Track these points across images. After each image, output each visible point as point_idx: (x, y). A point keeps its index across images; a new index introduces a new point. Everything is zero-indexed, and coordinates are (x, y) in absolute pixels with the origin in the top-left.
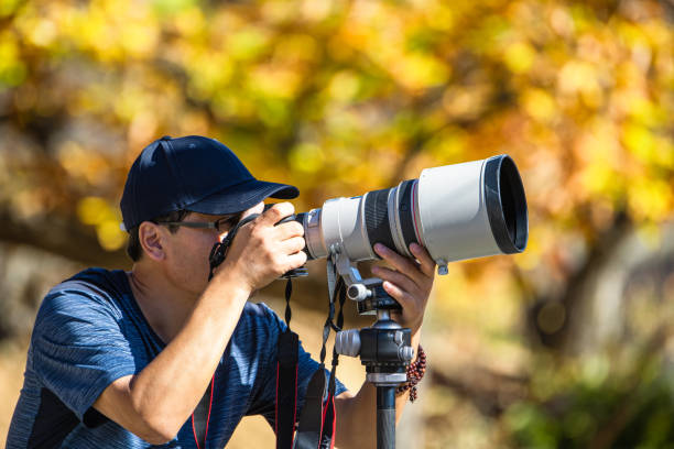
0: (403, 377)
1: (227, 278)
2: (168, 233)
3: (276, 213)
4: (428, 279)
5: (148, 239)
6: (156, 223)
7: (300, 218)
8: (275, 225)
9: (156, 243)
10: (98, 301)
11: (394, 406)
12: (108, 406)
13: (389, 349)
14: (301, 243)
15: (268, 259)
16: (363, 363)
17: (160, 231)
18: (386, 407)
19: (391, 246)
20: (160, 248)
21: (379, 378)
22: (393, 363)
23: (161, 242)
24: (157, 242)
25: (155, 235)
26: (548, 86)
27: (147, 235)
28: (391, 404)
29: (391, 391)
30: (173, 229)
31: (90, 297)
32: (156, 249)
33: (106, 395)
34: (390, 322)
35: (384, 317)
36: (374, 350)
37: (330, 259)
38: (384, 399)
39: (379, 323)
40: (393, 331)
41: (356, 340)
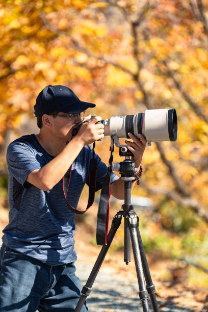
0: (133, 178)
1: (77, 140)
2: (53, 118)
3: (96, 119)
4: (144, 146)
6: (48, 114)
7: (102, 122)
8: (96, 124)
9: (48, 121)
10: (23, 146)
11: (130, 188)
12: (31, 180)
13: (130, 169)
14: (103, 131)
15: (92, 135)
16: (120, 173)
17: (50, 117)
18: (128, 188)
19: (133, 133)
20: (49, 123)
21: (126, 179)
22: (131, 174)
23: (50, 121)
25: (48, 119)
27: (45, 119)
29: (129, 183)
30: (54, 117)
31: (21, 145)
32: (48, 124)
33: (30, 176)
34: (129, 160)
35: (127, 158)
36: (125, 169)
37: (112, 137)
38: (127, 185)
39: (126, 160)
40: (131, 163)
41: (119, 166)
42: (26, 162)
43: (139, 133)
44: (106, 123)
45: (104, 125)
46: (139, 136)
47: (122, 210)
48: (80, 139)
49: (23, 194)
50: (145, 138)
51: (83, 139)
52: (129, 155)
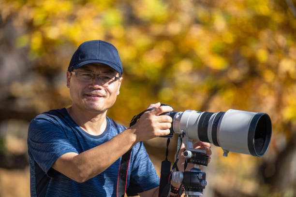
8: (160, 115)
14: (169, 125)
26: (275, 68)
35: (197, 167)
41: (181, 176)
44: (178, 116)
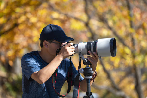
0: (91, 77)
3: (70, 44)
4: (97, 59)
5: (45, 44)
6: (47, 41)
7: (74, 45)
8: (69, 46)
11: (90, 83)
13: (89, 72)
14: (74, 50)
16: (84, 75)
18: (88, 83)
20: (47, 45)
21: (87, 77)
22: (90, 74)
24: (47, 44)
25: (47, 43)
27: (45, 43)
28: (89, 82)
29: (89, 80)
30: (50, 43)
32: (46, 46)
34: (89, 67)
35: (88, 66)
36: (87, 72)
37: (79, 54)
38: (88, 81)
39: (87, 67)
40: (90, 68)
41: (83, 70)
42: (31, 67)
43: (94, 51)
44: (76, 46)
45: (75, 47)
46: (94, 53)
47: (86, 95)
48: (61, 55)
49: (30, 85)
50: (97, 54)
51: (63, 55)
52: (89, 64)
